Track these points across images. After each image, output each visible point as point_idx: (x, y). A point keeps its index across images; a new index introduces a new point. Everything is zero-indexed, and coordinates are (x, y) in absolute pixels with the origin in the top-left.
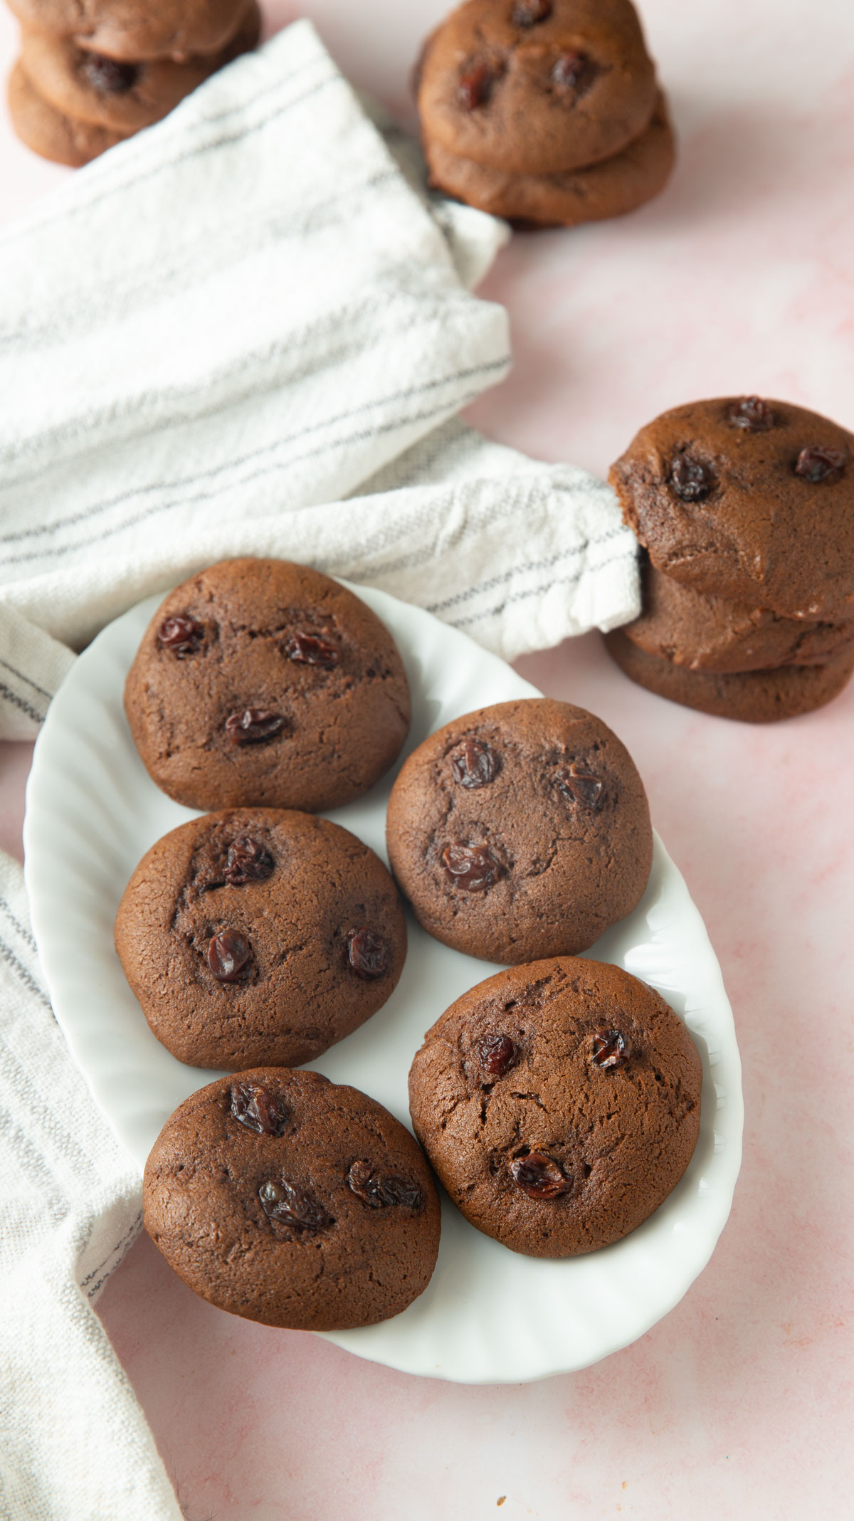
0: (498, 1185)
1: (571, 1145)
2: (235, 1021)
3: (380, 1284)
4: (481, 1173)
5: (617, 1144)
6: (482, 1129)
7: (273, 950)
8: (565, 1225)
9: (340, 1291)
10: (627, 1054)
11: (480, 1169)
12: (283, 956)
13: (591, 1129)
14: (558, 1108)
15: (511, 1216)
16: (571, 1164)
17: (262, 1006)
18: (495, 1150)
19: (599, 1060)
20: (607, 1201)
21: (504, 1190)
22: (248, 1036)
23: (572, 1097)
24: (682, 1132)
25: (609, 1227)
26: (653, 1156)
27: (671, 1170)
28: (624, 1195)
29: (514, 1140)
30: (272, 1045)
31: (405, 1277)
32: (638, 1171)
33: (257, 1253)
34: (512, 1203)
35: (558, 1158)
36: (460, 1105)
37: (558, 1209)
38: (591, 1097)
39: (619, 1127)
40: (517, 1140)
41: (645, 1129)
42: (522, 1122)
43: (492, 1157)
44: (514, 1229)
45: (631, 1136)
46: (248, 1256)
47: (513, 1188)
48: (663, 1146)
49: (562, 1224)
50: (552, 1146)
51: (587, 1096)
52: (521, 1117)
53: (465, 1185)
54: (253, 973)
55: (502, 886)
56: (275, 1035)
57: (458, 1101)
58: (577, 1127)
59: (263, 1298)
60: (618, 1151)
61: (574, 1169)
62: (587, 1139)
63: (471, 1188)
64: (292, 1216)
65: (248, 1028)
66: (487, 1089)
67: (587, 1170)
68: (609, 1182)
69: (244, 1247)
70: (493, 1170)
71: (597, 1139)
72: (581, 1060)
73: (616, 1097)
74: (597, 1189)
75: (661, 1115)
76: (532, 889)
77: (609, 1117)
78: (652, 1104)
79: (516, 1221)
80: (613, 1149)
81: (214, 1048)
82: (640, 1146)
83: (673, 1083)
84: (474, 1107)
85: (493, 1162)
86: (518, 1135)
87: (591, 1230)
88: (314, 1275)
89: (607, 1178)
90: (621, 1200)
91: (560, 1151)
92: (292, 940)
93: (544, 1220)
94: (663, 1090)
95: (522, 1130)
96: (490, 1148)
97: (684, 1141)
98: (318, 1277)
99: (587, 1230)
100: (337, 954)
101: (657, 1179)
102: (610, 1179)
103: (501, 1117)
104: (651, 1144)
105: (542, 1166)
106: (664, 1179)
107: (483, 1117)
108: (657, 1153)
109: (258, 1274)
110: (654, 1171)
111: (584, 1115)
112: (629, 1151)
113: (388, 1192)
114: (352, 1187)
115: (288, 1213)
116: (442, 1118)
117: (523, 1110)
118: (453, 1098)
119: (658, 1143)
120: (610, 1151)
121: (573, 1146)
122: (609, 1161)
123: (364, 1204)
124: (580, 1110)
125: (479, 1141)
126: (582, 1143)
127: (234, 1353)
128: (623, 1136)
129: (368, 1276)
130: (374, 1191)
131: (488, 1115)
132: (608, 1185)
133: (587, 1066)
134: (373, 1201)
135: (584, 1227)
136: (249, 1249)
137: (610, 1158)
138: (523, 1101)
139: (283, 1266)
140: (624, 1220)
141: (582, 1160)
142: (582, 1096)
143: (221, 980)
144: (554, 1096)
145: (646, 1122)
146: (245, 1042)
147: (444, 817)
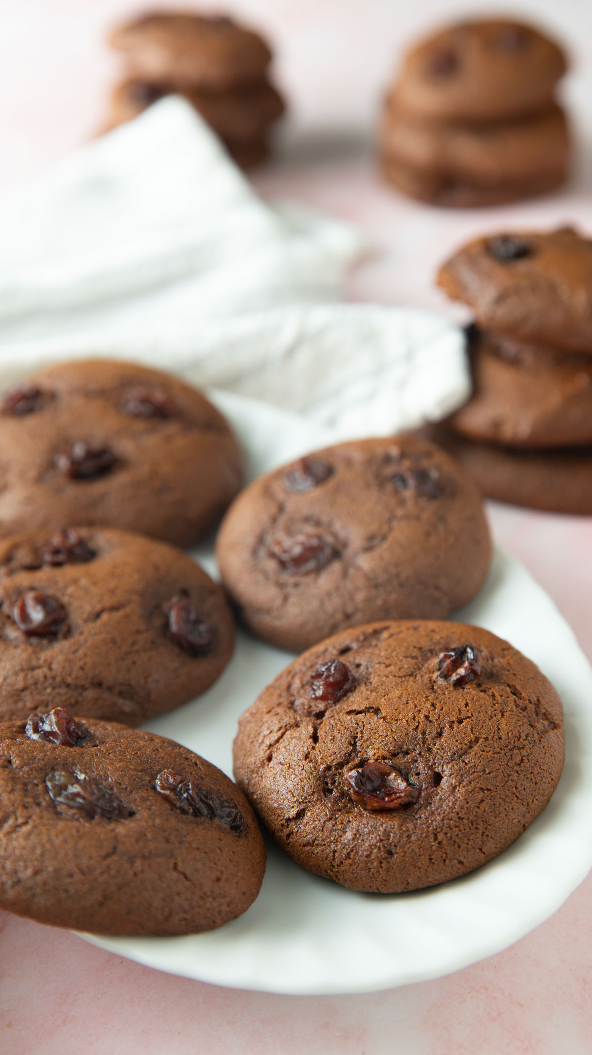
0: (333, 806)
1: (418, 752)
2: (39, 673)
3: (186, 877)
4: (313, 795)
5: (470, 747)
6: (313, 748)
7: (87, 608)
8: (413, 838)
9: (135, 875)
10: (478, 668)
11: (310, 791)
12: (98, 615)
13: (440, 735)
14: (400, 717)
15: (349, 835)
16: (418, 774)
17: (71, 657)
18: (328, 768)
19: (446, 676)
20: (462, 808)
21: (340, 810)
22: (54, 688)
23: (416, 707)
24: (546, 745)
25: (466, 841)
26: (513, 762)
27: (536, 783)
28: (482, 801)
29: (350, 755)
30: (80, 699)
31: (218, 880)
32: (497, 776)
33: (35, 827)
34: (349, 821)
35: (402, 767)
36: (288, 733)
37: (405, 820)
38: (438, 706)
39: (472, 731)
40: (353, 754)
41: (503, 734)
42: (359, 735)
43: (325, 777)
44: (352, 851)
45: (486, 739)
46: (25, 829)
47: (350, 809)
48: (524, 753)
49: (409, 837)
50: (394, 755)
51: (433, 705)
52: (358, 731)
53: (293, 813)
54: (64, 628)
55: (336, 567)
56: (84, 688)
57: (286, 730)
58: (424, 733)
59: (39, 878)
60: (473, 753)
61: (421, 780)
62: (435, 744)
63: (300, 815)
64: (84, 798)
65: (54, 678)
66: (320, 715)
67: (437, 778)
68: (464, 787)
69: (20, 821)
70: (328, 791)
71: (449, 742)
72: (427, 677)
73: (467, 705)
74: (449, 796)
75: (520, 723)
76: (365, 562)
77: (460, 722)
78: (508, 713)
79: (354, 839)
80: (466, 753)
81: (16, 702)
82: (498, 750)
83: (532, 700)
84: (306, 729)
85: (327, 783)
86: (355, 750)
87: (444, 842)
88: (103, 852)
89: (460, 783)
90: (478, 807)
91: (401, 760)
92: (108, 601)
93: (387, 834)
94: (520, 702)
95: (358, 744)
96: (322, 767)
97: (548, 755)
98: (107, 856)
99: (440, 843)
100: (158, 622)
101: (520, 788)
102: (464, 783)
103: (336, 733)
104: (510, 750)
105: (384, 775)
106: (528, 790)
107: (315, 738)
108: (518, 759)
109: (34, 848)
110: (516, 778)
111: (431, 721)
112: (484, 753)
113: (201, 800)
114: (158, 789)
115: (78, 794)
116: (268, 752)
117: (360, 724)
118: (280, 728)
119: (519, 749)
120: (464, 754)
121: (420, 754)
122: (462, 765)
123: (173, 806)
124: (427, 717)
125: (311, 761)
126: (429, 750)
127: (9, 1025)
128: (477, 740)
129: (171, 866)
130: (185, 795)
131: (320, 733)
132: (462, 790)
133: (432, 683)
134: (185, 805)
135: (436, 839)
136: (26, 823)
137: (463, 761)
138: (360, 716)
139: (65, 841)
140: (483, 833)
141: (430, 768)
142: (428, 705)
143: (30, 634)
144: (396, 708)
145: (503, 726)
146: (50, 694)
147: (274, 520)
